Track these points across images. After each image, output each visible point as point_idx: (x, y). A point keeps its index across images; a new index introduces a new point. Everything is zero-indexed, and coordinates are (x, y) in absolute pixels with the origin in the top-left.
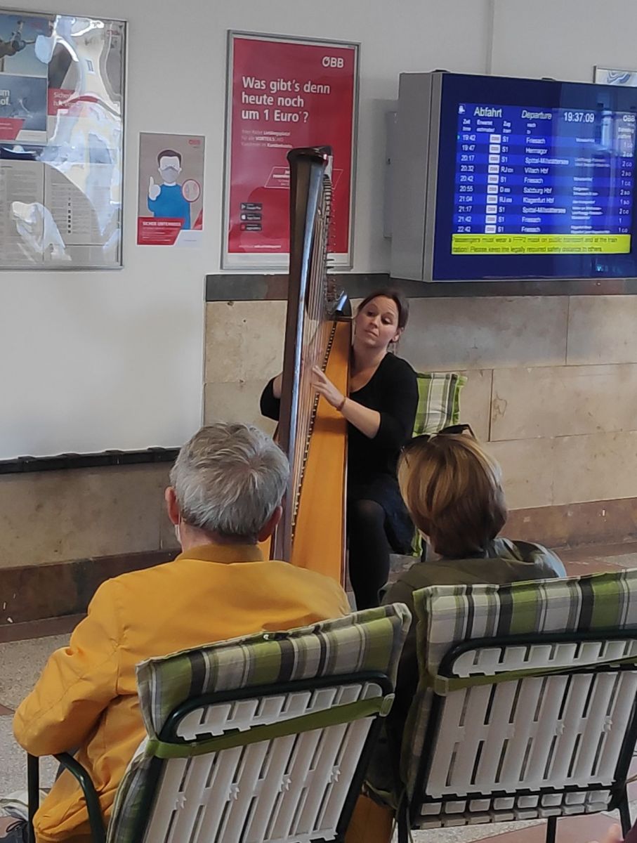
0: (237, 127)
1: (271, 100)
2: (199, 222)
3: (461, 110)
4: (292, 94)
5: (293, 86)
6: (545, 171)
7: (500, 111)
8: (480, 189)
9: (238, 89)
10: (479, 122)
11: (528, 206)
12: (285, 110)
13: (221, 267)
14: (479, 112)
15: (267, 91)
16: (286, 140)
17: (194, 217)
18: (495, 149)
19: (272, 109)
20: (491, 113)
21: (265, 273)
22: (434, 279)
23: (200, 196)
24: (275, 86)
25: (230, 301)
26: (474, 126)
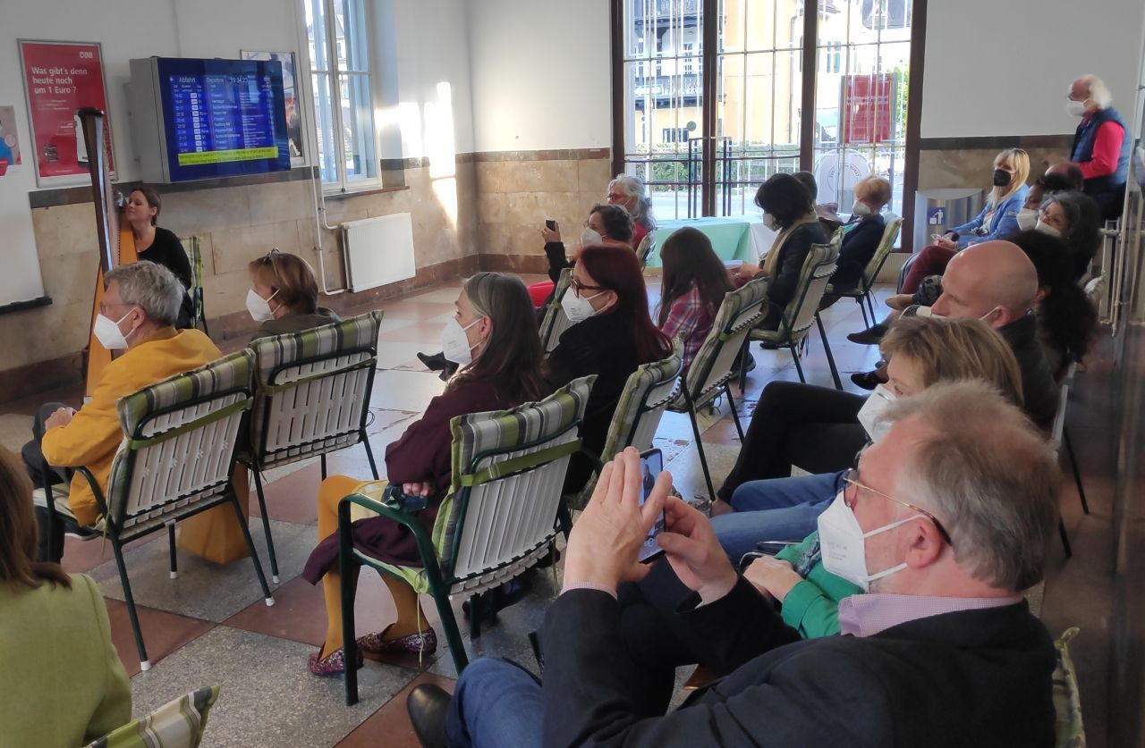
0: (33, 100)
1: (51, 80)
2: (19, 161)
3: (171, 79)
4: (64, 76)
5: (64, 72)
6: (225, 113)
7: (193, 79)
8: (190, 126)
9: (30, 75)
10: (183, 86)
11: (218, 134)
12: (61, 86)
13: (38, 186)
14: (182, 80)
15: (48, 75)
16: (65, 105)
17: (15, 157)
18: (194, 102)
19: (53, 86)
20: (189, 80)
21: (66, 188)
22: (171, 181)
23: (16, 144)
25: (47, 206)
26: (180, 88)
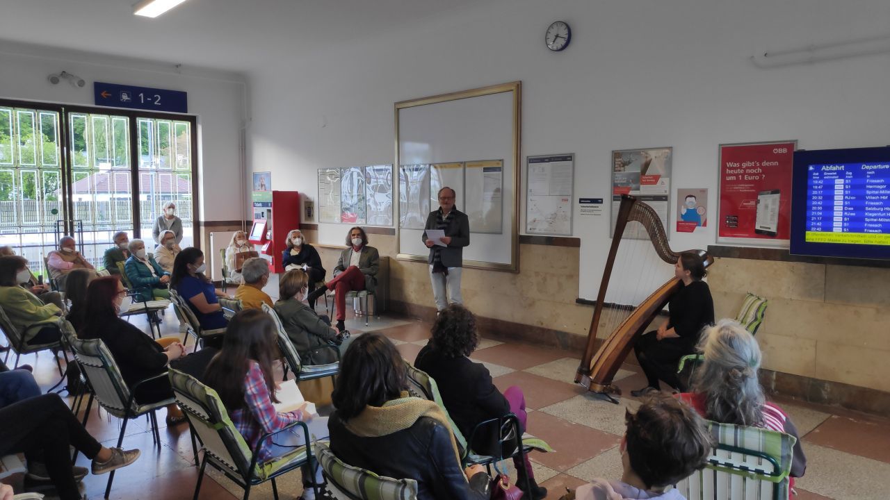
0: (724, 183)
1: (742, 171)
2: (705, 225)
4: (755, 167)
5: (755, 164)
7: (843, 167)
9: (724, 168)
10: (826, 174)
12: (750, 175)
14: (826, 168)
17: (702, 221)
18: (840, 187)
19: (743, 175)
20: (835, 168)
23: (706, 213)
24: (744, 165)
26: (821, 176)
